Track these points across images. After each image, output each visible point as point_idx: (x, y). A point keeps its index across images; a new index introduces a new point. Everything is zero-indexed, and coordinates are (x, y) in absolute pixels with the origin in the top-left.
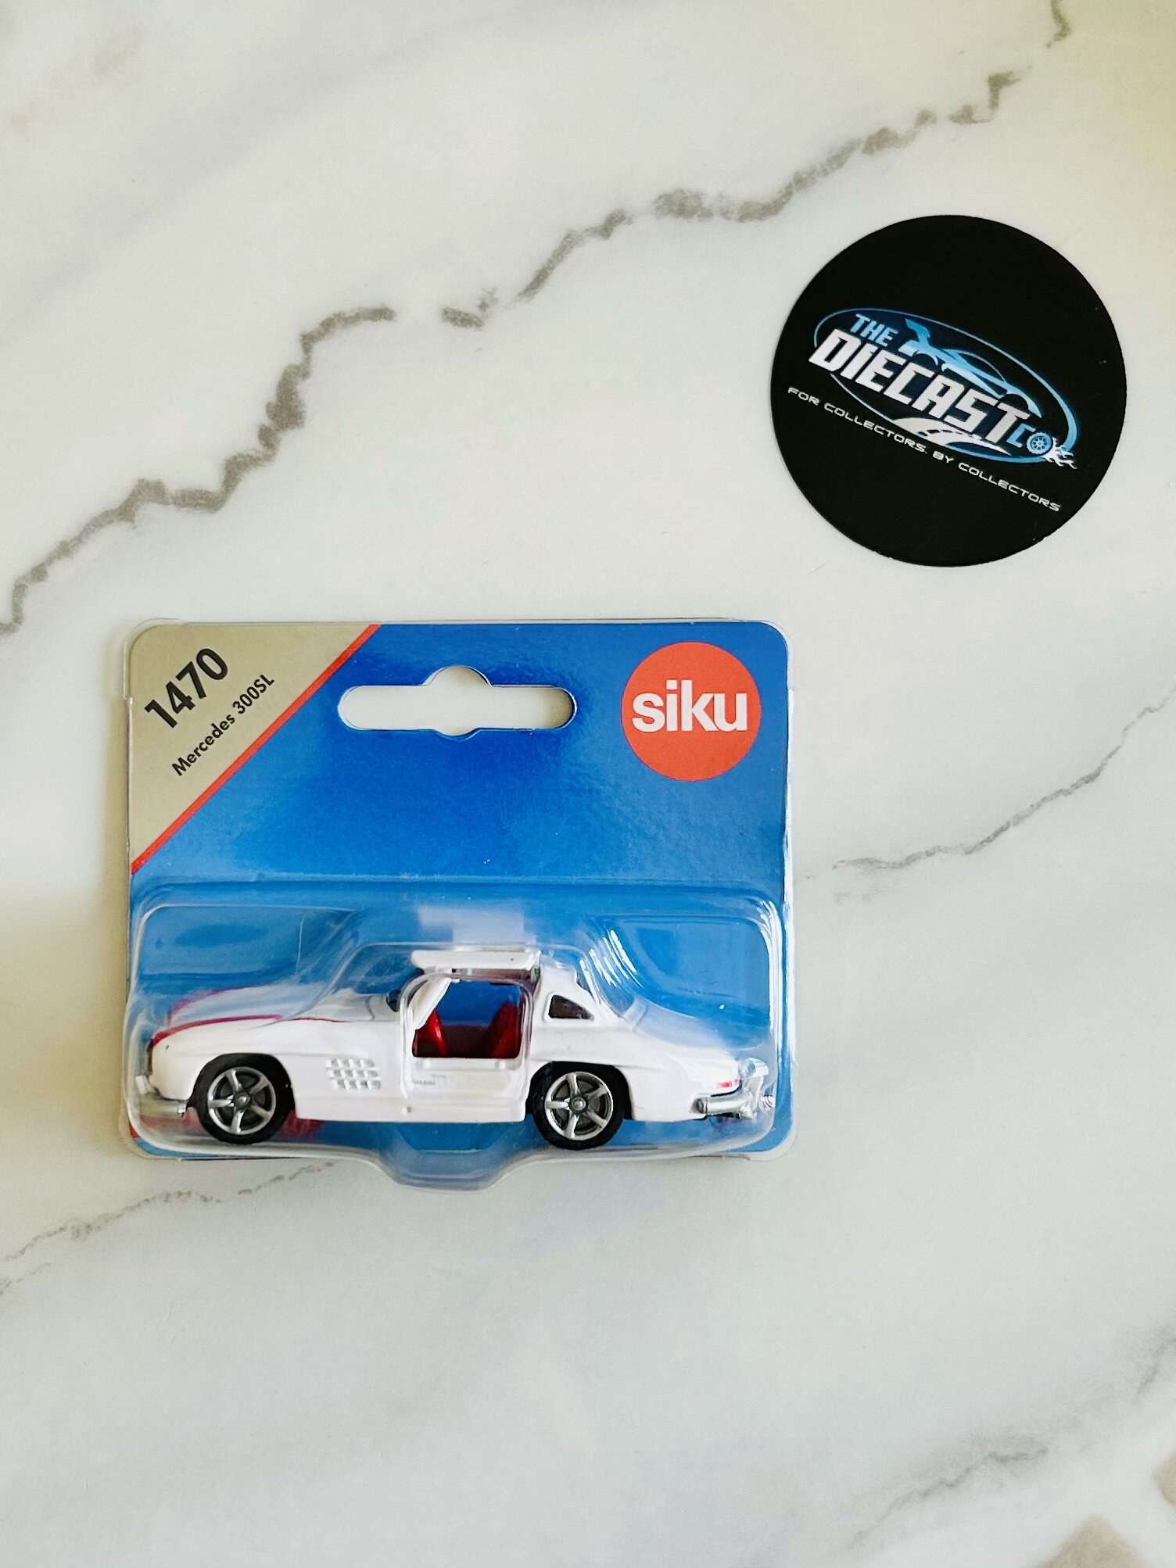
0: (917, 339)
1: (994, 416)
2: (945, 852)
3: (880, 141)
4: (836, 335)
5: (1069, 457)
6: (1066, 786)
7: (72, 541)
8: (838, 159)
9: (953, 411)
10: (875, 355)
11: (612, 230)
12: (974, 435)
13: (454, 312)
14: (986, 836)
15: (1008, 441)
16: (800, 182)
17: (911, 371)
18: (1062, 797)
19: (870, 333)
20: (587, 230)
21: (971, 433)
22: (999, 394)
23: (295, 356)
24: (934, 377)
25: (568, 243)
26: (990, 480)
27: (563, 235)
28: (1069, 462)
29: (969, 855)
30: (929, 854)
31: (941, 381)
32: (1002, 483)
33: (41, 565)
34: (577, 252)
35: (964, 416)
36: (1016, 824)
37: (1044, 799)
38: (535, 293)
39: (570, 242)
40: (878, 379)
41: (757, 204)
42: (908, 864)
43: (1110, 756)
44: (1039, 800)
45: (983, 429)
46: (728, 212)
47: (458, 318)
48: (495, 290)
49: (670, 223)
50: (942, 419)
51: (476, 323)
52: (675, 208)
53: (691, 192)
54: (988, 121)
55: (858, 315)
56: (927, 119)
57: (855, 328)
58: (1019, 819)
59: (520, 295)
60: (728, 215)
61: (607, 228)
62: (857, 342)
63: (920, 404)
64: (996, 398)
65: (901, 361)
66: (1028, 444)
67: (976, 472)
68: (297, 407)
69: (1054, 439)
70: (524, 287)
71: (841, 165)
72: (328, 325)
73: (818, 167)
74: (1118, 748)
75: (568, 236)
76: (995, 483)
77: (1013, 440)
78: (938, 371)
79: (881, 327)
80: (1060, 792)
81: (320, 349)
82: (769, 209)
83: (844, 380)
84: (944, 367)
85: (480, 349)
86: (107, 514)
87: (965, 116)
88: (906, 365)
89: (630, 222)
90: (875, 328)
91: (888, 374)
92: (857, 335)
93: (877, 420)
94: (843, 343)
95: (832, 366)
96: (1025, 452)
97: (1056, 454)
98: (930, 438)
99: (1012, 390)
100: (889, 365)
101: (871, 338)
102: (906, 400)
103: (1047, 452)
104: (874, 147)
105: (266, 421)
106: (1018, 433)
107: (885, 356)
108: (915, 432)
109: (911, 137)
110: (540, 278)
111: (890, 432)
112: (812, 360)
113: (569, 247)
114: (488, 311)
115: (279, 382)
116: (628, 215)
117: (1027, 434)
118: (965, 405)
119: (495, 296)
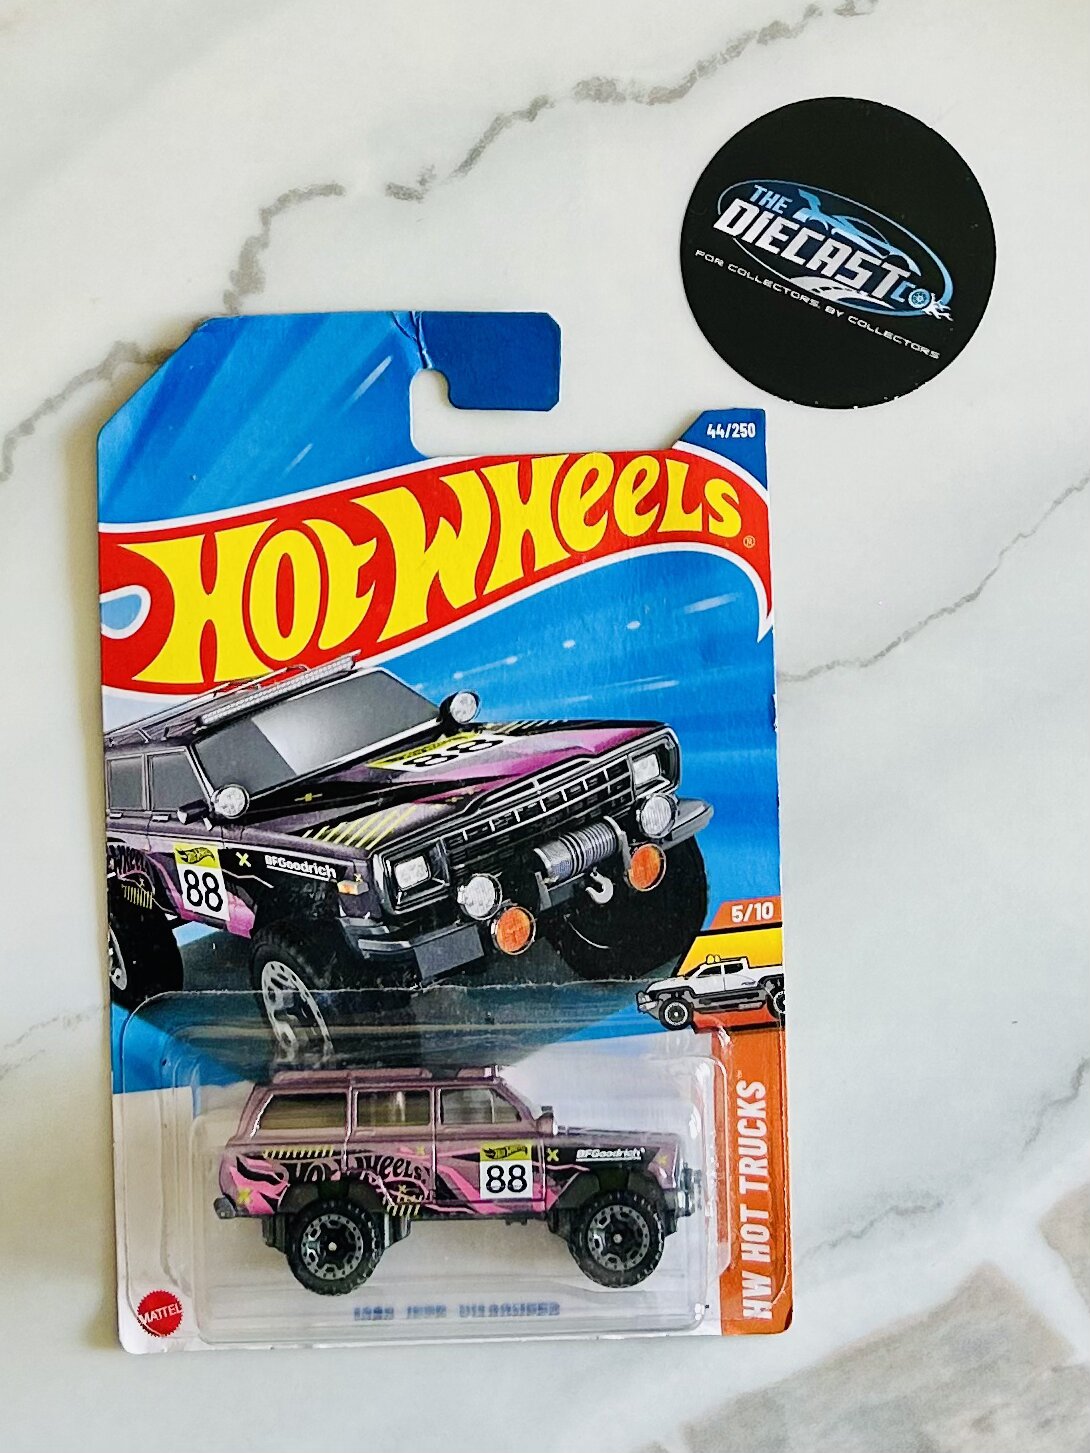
0: (809, 208)
1: (878, 275)
2: (844, 666)
3: (773, 32)
4: (737, 204)
5: (946, 311)
6: (950, 604)
7: (57, 397)
8: (736, 49)
9: (842, 270)
10: (771, 221)
11: (536, 114)
12: (862, 292)
13: (396, 187)
14: (878, 651)
15: (892, 297)
16: (702, 69)
17: (805, 233)
18: (946, 614)
19: (767, 202)
20: (514, 113)
21: (858, 291)
22: (884, 255)
23: (256, 230)
24: (825, 240)
25: (498, 125)
26: (876, 331)
27: (495, 116)
28: (947, 315)
29: (863, 670)
30: (829, 667)
31: (831, 244)
32: (887, 334)
33: (29, 420)
34: (506, 133)
35: (852, 275)
36: (906, 639)
37: (931, 617)
38: (470, 169)
39: (499, 124)
40: (775, 242)
41: (665, 89)
42: (811, 676)
43: (987, 578)
44: (925, 619)
45: (869, 287)
46: (639, 96)
47: (399, 192)
48: (433, 166)
49: (587, 105)
50: (832, 278)
51: (418, 198)
52: (592, 93)
53: (605, 78)
54: (869, 14)
55: (756, 186)
56: (814, 11)
57: (754, 198)
58: (908, 636)
59: (456, 171)
60: (639, 99)
61: (531, 113)
62: (756, 210)
63: (813, 265)
64: (879, 259)
65: (795, 227)
66: (910, 296)
67: (862, 323)
68: (256, 274)
69: (933, 295)
70: (459, 164)
71: (739, 53)
72: (283, 201)
73: (719, 56)
74: (995, 570)
75: (497, 119)
76: (880, 334)
77: (895, 296)
78: (828, 235)
79: (777, 196)
80: (944, 610)
81: (276, 222)
82: (679, 93)
83: (744, 243)
84: (833, 232)
85: (419, 221)
86: (88, 372)
87: (848, 10)
88: (799, 230)
89: (552, 106)
90: (772, 197)
91: (784, 238)
92: (756, 204)
93: (776, 279)
94: (743, 211)
95: (735, 231)
96: (907, 307)
97: (933, 309)
98: (823, 294)
99: (894, 251)
100: (785, 230)
101: (769, 206)
102: (801, 261)
103: (928, 305)
104: (768, 38)
105: (229, 286)
106: (900, 290)
107: (780, 222)
108: (809, 289)
109: (801, 27)
110: (474, 155)
111: (787, 290)
112: (716, 226)
113: (498, 129)
114: (427, 184)
115: (242, 252)
116: (551, 100)
117: (908, 291)
118: (853, 265)
119: (434, 173)
